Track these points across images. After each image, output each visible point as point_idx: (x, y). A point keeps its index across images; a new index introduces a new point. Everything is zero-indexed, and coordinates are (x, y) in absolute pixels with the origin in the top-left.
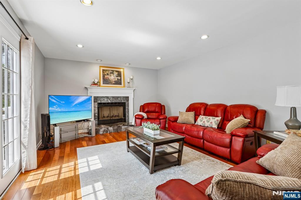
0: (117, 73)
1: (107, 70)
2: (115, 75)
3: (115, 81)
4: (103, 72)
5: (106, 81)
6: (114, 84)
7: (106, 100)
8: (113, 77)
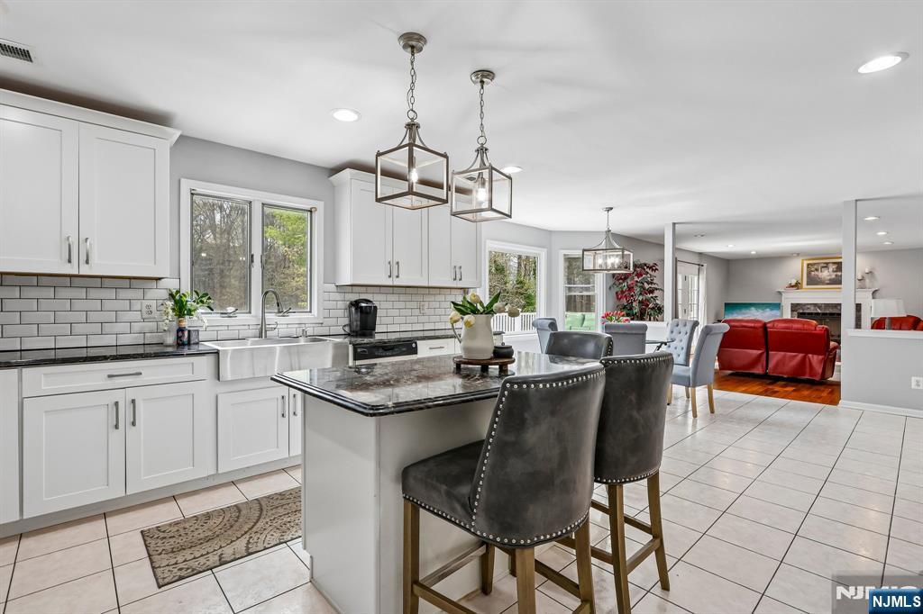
0: (835, 266)
1: (815, 264)
2: (831, 269)
3: (830, 280)
4: (808, 267)
5: (812, 281)
6: (828, 284)
7: (812, 308)
8: (826, 274)
